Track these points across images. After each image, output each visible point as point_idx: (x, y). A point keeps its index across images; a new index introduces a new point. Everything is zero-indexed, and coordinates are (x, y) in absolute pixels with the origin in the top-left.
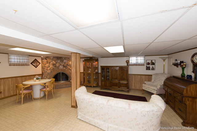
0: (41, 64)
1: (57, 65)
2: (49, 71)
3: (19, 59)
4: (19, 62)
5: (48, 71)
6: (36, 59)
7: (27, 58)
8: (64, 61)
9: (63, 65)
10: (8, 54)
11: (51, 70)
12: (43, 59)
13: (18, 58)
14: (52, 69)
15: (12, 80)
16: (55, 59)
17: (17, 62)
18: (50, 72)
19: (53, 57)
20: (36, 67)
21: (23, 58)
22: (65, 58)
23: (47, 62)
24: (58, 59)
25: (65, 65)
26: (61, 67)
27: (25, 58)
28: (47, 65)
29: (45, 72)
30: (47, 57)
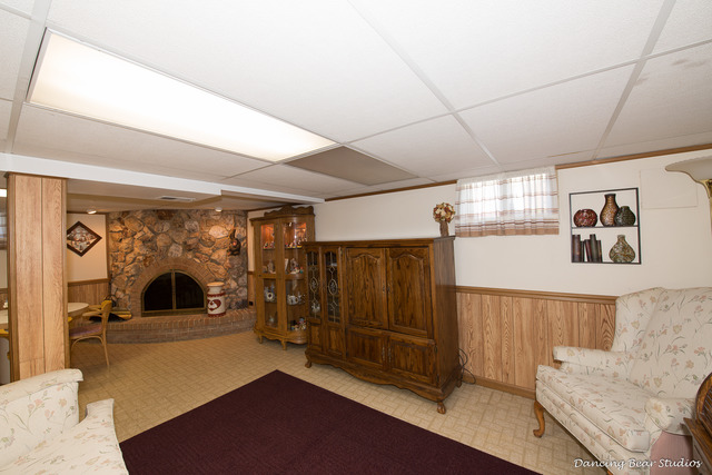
0: (102, 242)
1: (161, 241)
2: (130, 269)
5: (127, 268)
6: (79, 224)
8: (189, 225)
9: (185, 243)
11: (136, 263)
12: (112, 222)
14: (140, 261)
16: (151, 219)
18: (133, 272)
19: (145, 211)
20: (81, 255)
22: (190, 214)
23: (124, 232)
24: (161, 218)
25: (190, 242)
28: (124, 244)
29: (119, 272)
30: (126, 213)
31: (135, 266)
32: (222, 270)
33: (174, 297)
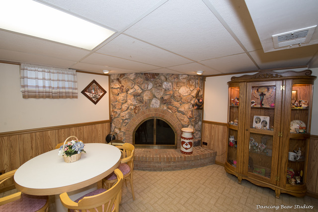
0: (107, 95)
1: (146, 97)
2: (125, 114)
3: (50, 80)
4: (50, 87)
5: (123, 114)
6: (94, 81)
7: (71, 77)
8: (165, 85)
9: (162, 98)
10: (19, 64)
11: (129, 111)
12: (113, 82)
13: (47, 76)
14: (131, 109)
15: (32, 138)
16: (140, 80)
17: (44, 87)
18: (127, 116)
19: (136, 74)
20: (95, 103)
21: (61, 77)
22: (167, 77)
23: (121, 88)
24: (147, 79)
25: (166, 98)
26: (156, 104)
27: (66, 77)
28: (121, 97)
29: (117, 116)
30: (122, 75)
31: (129, 113)
32: (186, 119)
33: (155, 137)
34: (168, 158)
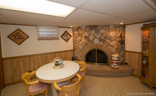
0: (72, 38)
1: (91, 38)
2: (81, 47)
3: (48, 32)
4: (48, 35)
5: (80, 47)
6: (66, 31)
7: (56, 30)
8: (102, 31)
9: (100, 38)
10: (36, 26)
11: (82, 45)
12: (75, 31)
13: (47, 30)
14: (84, 44)
15: (41, 57)
16: (88, 29)
17: (46, 35)
18: (82, 48)
19: (86, 26)
20: (67, 42)
21: (52, 30)
22: (103, 27)
23: (79, 34)
24: (91, 29)
25: (102, 38)
26: (96, 41)
27: (54, 30)
28: (79, 38)
29: (77, 48)
30: (79, 27)
31: (82, 46)
32: (114, 50)
33: (96, 59)
34: (104, 71)
